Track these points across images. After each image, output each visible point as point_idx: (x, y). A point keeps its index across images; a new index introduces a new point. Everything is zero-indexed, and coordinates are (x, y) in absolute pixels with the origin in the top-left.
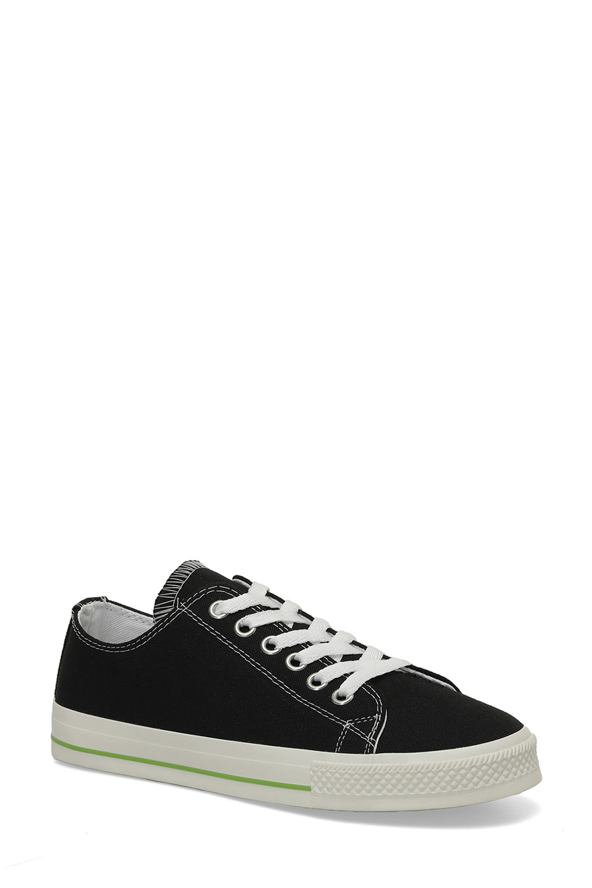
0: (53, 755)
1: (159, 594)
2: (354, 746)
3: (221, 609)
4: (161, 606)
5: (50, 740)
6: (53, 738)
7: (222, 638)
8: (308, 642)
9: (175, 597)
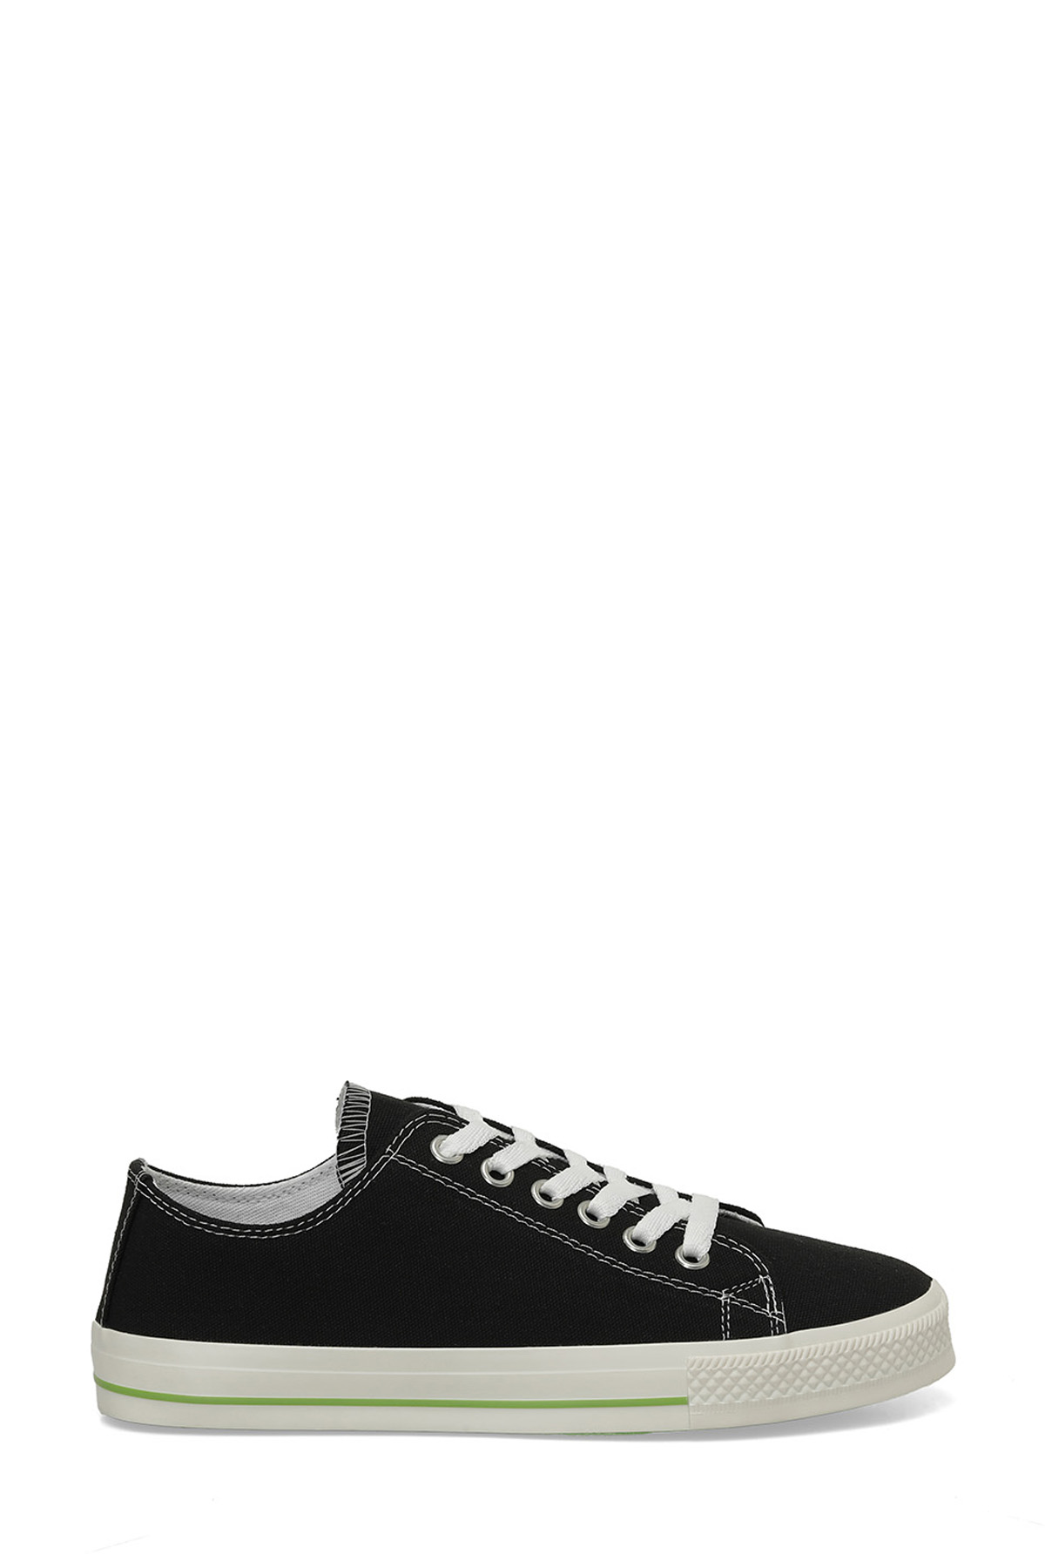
0: (100, 1408)
1: (338, 1138)
2: (750, 1326)
3: (449, 1148)
4: (346, 1156)
5: (94, 1384)
6: (98, 1381)
7: (467, 1192)
8: (592, 1184)
9: (363, 1138)
